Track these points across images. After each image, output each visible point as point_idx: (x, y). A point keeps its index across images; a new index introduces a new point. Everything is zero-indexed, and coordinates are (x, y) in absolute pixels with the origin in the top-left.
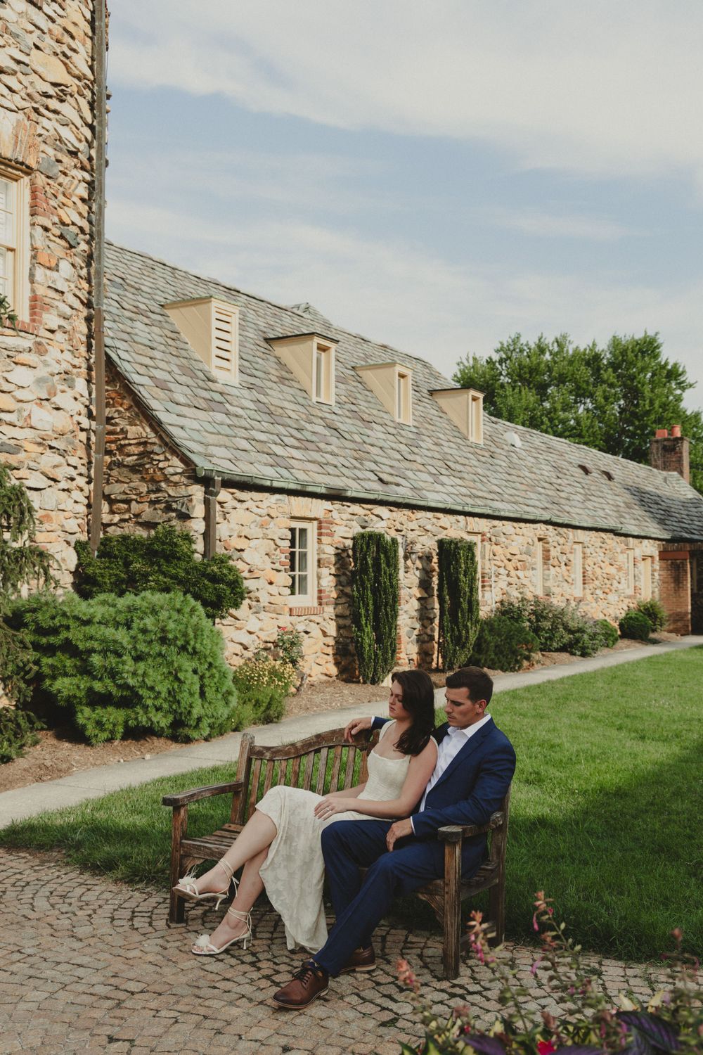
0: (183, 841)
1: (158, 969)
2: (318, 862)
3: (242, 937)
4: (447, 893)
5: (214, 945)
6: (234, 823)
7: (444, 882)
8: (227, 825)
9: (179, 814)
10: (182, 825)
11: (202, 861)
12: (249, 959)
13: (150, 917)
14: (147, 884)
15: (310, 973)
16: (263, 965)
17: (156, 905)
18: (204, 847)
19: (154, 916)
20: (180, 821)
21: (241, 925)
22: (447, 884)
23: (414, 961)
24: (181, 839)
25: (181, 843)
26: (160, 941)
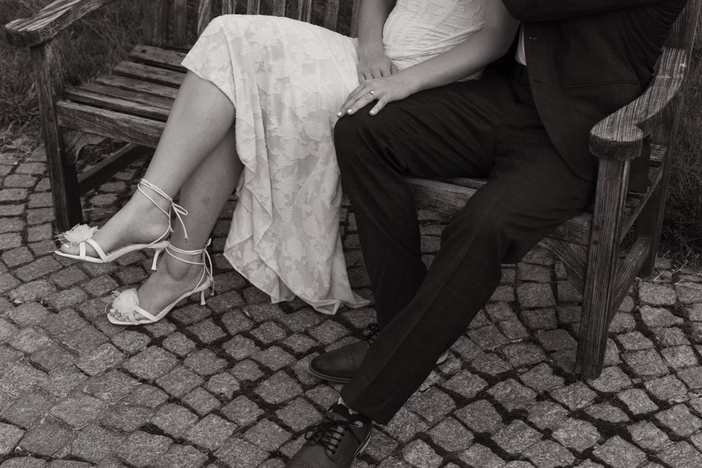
0: (60, 103)
1: (42, 377)
2: (326, 163)
3: (196, 290)
4: (596, 243)
5: (147, 310)
6: (150, 44)
7: (591, 223)
8: (138, 47)
9: (43, 56)
10: (52, 74)
11: (100, 140)
12: (209, 333)
13: (23, 217)
14: (14, 130)
15: (340, 429)
16: (239, 349)
17: (31, 183)
18: (100, 116)
19: (31, 214)
20: (47, 69)
21: (193, 271)
22: (597, 228)
23: (508, 325)
24: (55, 99)
25: (55, 107)
26: (42, 288)
